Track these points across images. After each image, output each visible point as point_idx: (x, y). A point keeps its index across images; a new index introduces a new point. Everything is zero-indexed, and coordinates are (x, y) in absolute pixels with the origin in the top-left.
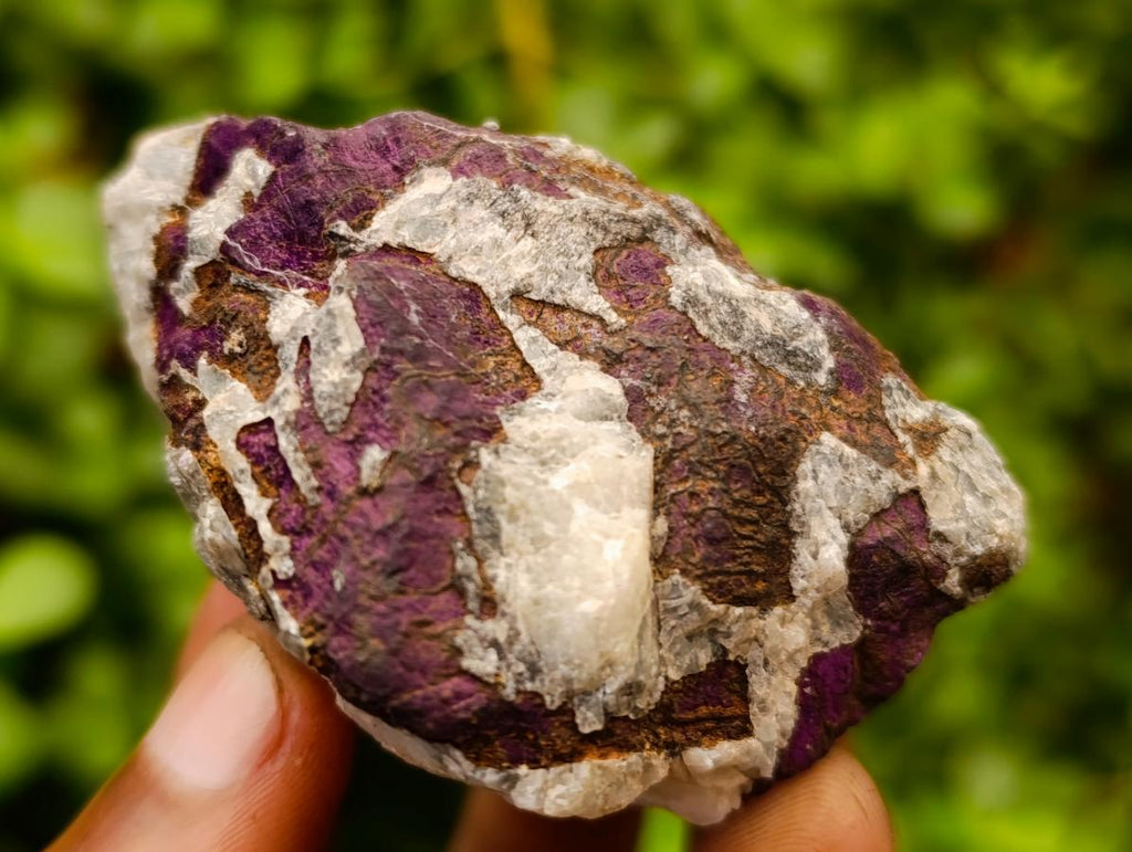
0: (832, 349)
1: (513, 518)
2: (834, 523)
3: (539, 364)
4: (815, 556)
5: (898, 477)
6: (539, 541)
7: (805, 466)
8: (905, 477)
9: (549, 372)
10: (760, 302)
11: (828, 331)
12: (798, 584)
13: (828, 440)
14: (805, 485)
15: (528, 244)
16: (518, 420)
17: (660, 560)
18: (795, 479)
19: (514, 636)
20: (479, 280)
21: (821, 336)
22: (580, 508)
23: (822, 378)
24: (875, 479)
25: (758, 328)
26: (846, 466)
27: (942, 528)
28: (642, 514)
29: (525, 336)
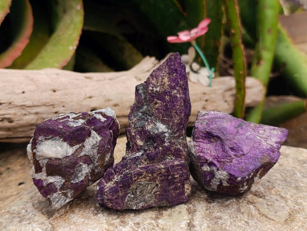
0: (75, 183)
1: (55, 142)
2: (54, 181)
3: (74, 147)
4: (51, 179)
5: (59, 189)
6: (52, 145)
7: (61, 177)
8: (59, 190)
9: (73, 148)
10: (82, 175)
11: (78, 183)
12: (49, 177)
13: (64, 181)
14: (58, 177)
15: (90, 148)
16: (66, 144)
17: (50, 159)
18: (59, 176)
19: (42, 142)
20: (85, 142)
21: (77, 182)
22: (55, 149)
23: (72, 181)
24: (59, 186)
25: (79, 174)
26: (60, 182)
27: (54, 195)
28: (55, 157)
29: (78, 146)
